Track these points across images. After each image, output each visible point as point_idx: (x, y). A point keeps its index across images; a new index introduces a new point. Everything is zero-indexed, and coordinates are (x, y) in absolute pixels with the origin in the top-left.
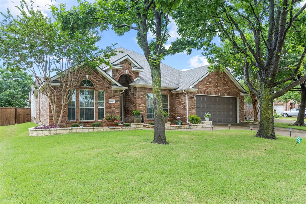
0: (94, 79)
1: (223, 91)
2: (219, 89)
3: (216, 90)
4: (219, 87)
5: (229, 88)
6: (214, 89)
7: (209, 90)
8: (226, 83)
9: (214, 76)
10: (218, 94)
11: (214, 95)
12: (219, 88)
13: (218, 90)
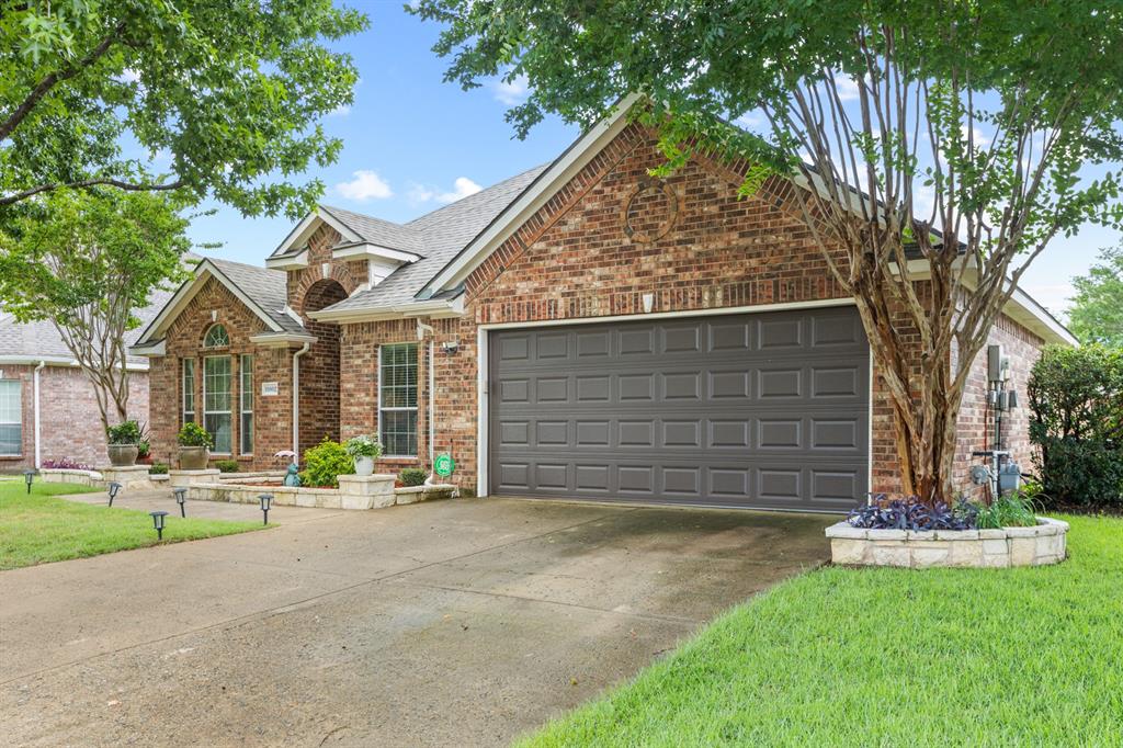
0: (230, 318)
1: (687, 276)
2: (645, 267)
3: (623, 275)
4: (649, 253)
5: (747, 241)
6: (601, 278)
7: (560, 288)
8: (714, 209)
9: (607, 190)
10: (637, 301)
11: (599, 312)
12: (647, 263)
13: (638, 275)
